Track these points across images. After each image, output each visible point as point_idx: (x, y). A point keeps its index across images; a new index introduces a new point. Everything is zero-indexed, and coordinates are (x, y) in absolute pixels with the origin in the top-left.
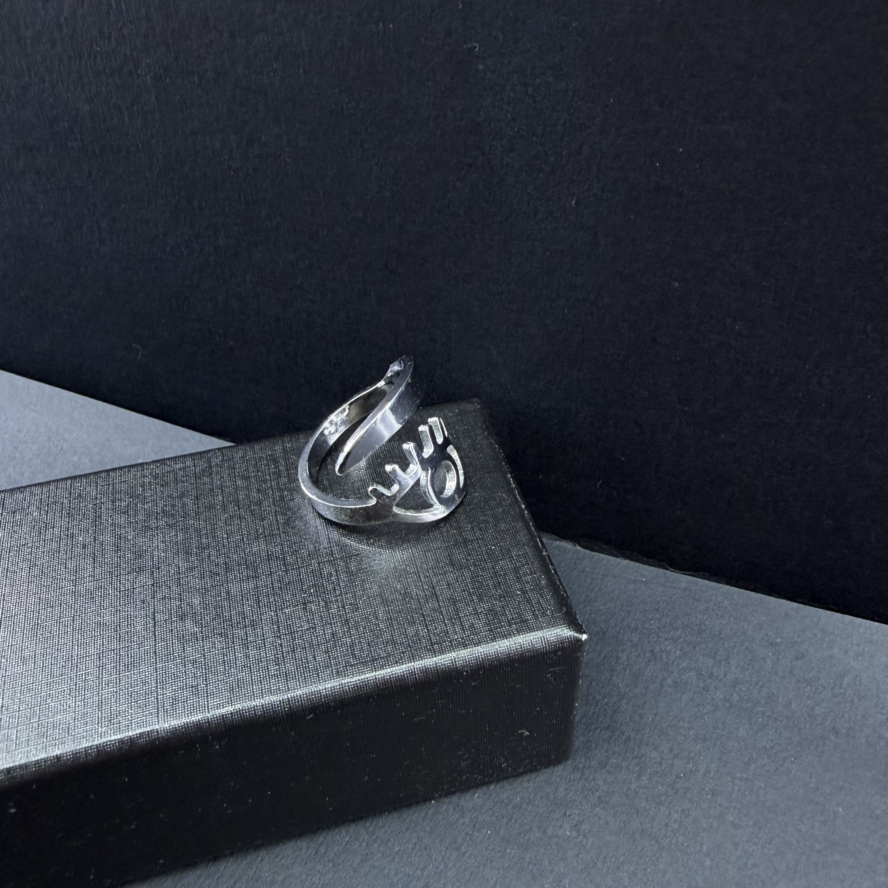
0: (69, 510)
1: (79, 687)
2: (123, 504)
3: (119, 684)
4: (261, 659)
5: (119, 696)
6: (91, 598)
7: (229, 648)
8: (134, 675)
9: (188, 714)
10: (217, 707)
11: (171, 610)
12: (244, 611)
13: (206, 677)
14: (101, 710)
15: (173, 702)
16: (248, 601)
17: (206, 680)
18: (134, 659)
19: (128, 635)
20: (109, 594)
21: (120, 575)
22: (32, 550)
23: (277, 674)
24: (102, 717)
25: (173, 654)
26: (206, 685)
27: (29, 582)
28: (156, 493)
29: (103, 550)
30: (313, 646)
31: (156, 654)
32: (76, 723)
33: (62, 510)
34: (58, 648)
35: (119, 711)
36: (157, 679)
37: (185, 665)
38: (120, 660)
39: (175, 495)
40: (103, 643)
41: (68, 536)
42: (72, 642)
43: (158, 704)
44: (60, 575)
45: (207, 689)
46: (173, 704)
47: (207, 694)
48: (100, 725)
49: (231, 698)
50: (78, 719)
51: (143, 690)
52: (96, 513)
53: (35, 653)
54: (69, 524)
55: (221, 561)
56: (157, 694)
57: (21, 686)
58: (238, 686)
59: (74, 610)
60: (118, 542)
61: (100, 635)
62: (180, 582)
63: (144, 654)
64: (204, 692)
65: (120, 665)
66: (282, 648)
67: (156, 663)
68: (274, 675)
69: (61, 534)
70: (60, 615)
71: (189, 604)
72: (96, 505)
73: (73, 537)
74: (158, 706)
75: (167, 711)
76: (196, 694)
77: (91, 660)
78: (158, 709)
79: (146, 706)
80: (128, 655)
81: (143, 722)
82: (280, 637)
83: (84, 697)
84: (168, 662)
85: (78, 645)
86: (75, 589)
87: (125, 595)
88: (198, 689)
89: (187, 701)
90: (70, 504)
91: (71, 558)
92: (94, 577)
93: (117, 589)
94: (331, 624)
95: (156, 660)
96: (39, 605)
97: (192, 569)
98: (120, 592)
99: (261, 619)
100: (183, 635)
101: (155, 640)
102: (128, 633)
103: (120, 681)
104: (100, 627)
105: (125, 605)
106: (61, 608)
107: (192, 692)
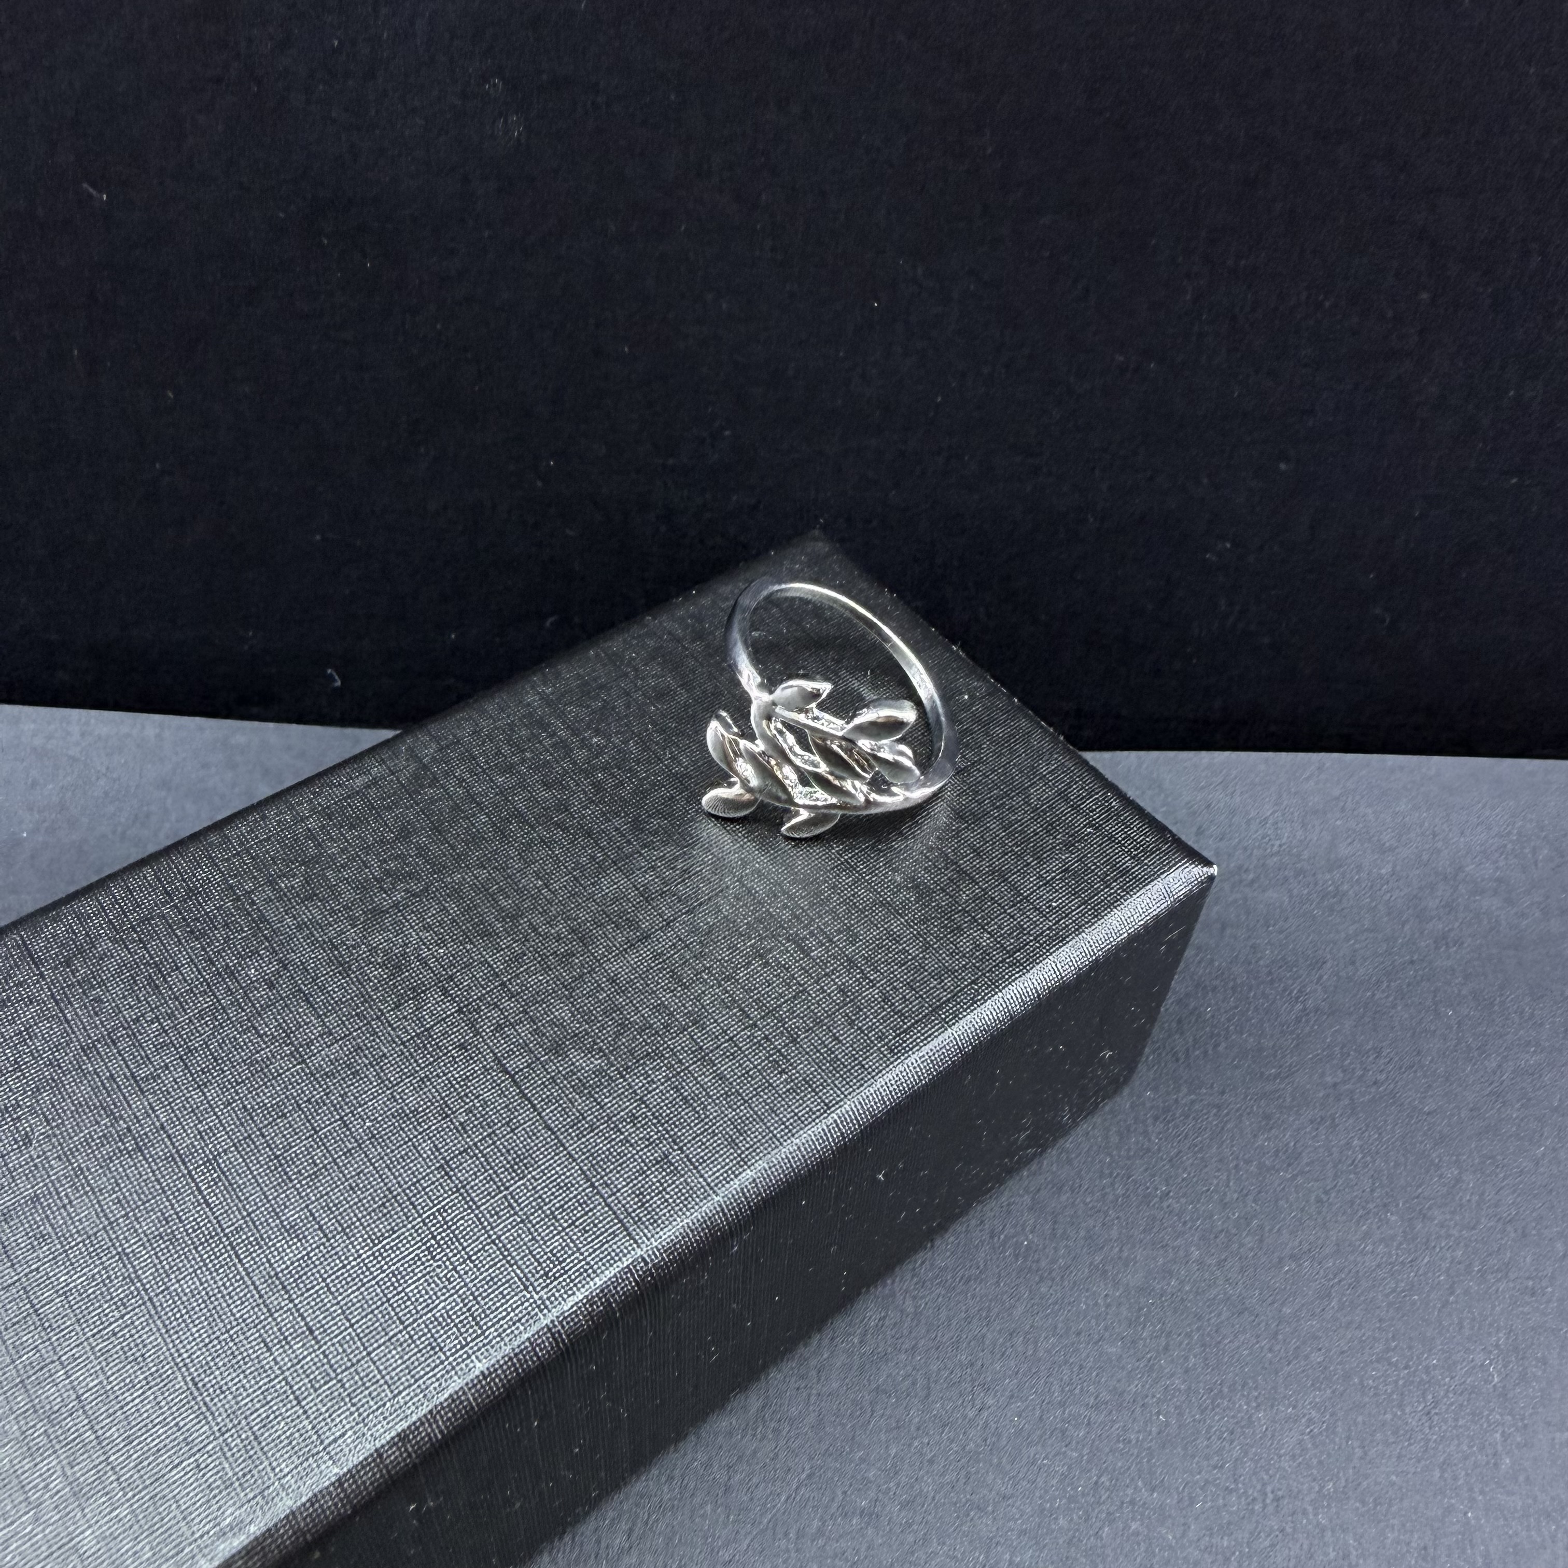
0: (188, 925)
1: (443, 1238)
2: (296, 882)
3: (519, 1205)
4: (747, 1072)
5: (533, 1226)
6: (352, 1073)
7: (679, 1073)
8: (536, 1180)
9: (681, 1210)
10: (725, 1179)
11: (527, 1045)
12: (662, 1002)
13: (671, 1137)
14: (516, 1263)
15: (640, 1200)
17: (674, 1141)
19: (474, 1115)
20: (384, 1055)
22: (160, 1024)
24: (525, 1276)
25: (584, 1118)
26: (680, 1149)
27: (199, 1087)
28: (349, 844)
29: (314, 980)
30: (822, 1021)
31: (550, 1129)
32: (482, 1303)
33: (173, 931)
34: (350, 1185)
37: (619, 1130)
38: (489, 1164)
40: (435, 1146)
41: (220, 974)
42: (372, 1164)
43: (614, 1213)
44: (258, 1052)
45: (687, 1156)
46: (643, 1204)
48: (531, 1288)
49: (739, 1155)
50: (480, 1295)
51: (570, 1200)
52: (249, 914)
53: (310, 1211)
54: (207, 953)
56: (602, 1196)
57: (324, 1280)
58: (738, 1131)
59: (334, 1106)
61: (420, 1133)
65: (495, 1172)
66: (772, 1043)
67: (563, 1145)
68: (788, 1090)
69: (203, 976)
70: (311, 1125)
72: (238, 899)
73: (232, 973)
74: (617, 1217)
75: (640, 1219)
76: (672, 1171)
77: (433, 1183)
78: (620, 1221)
79: (595, 1226)
80: (499, 1151)
81: (609, 1254)
82: (755, 1025)
83: (467, 1253)
84: (584, 1136)
85: (387, 1166)
87: (417, 1045)
88: (669, 1161)
89: (664, 1189)
90: (180, 913)
91: (260, 1015)
92: (331, 1034)
94: (826, 975)
95: (560, 1141)
96: (254, 1122)
99: (703, 1007)
100: (580, 1081)
103: (516, 1201)
104: (409, 1119)
105: (430, 1064)
106: (303, 1112)
107: (664, 1170)
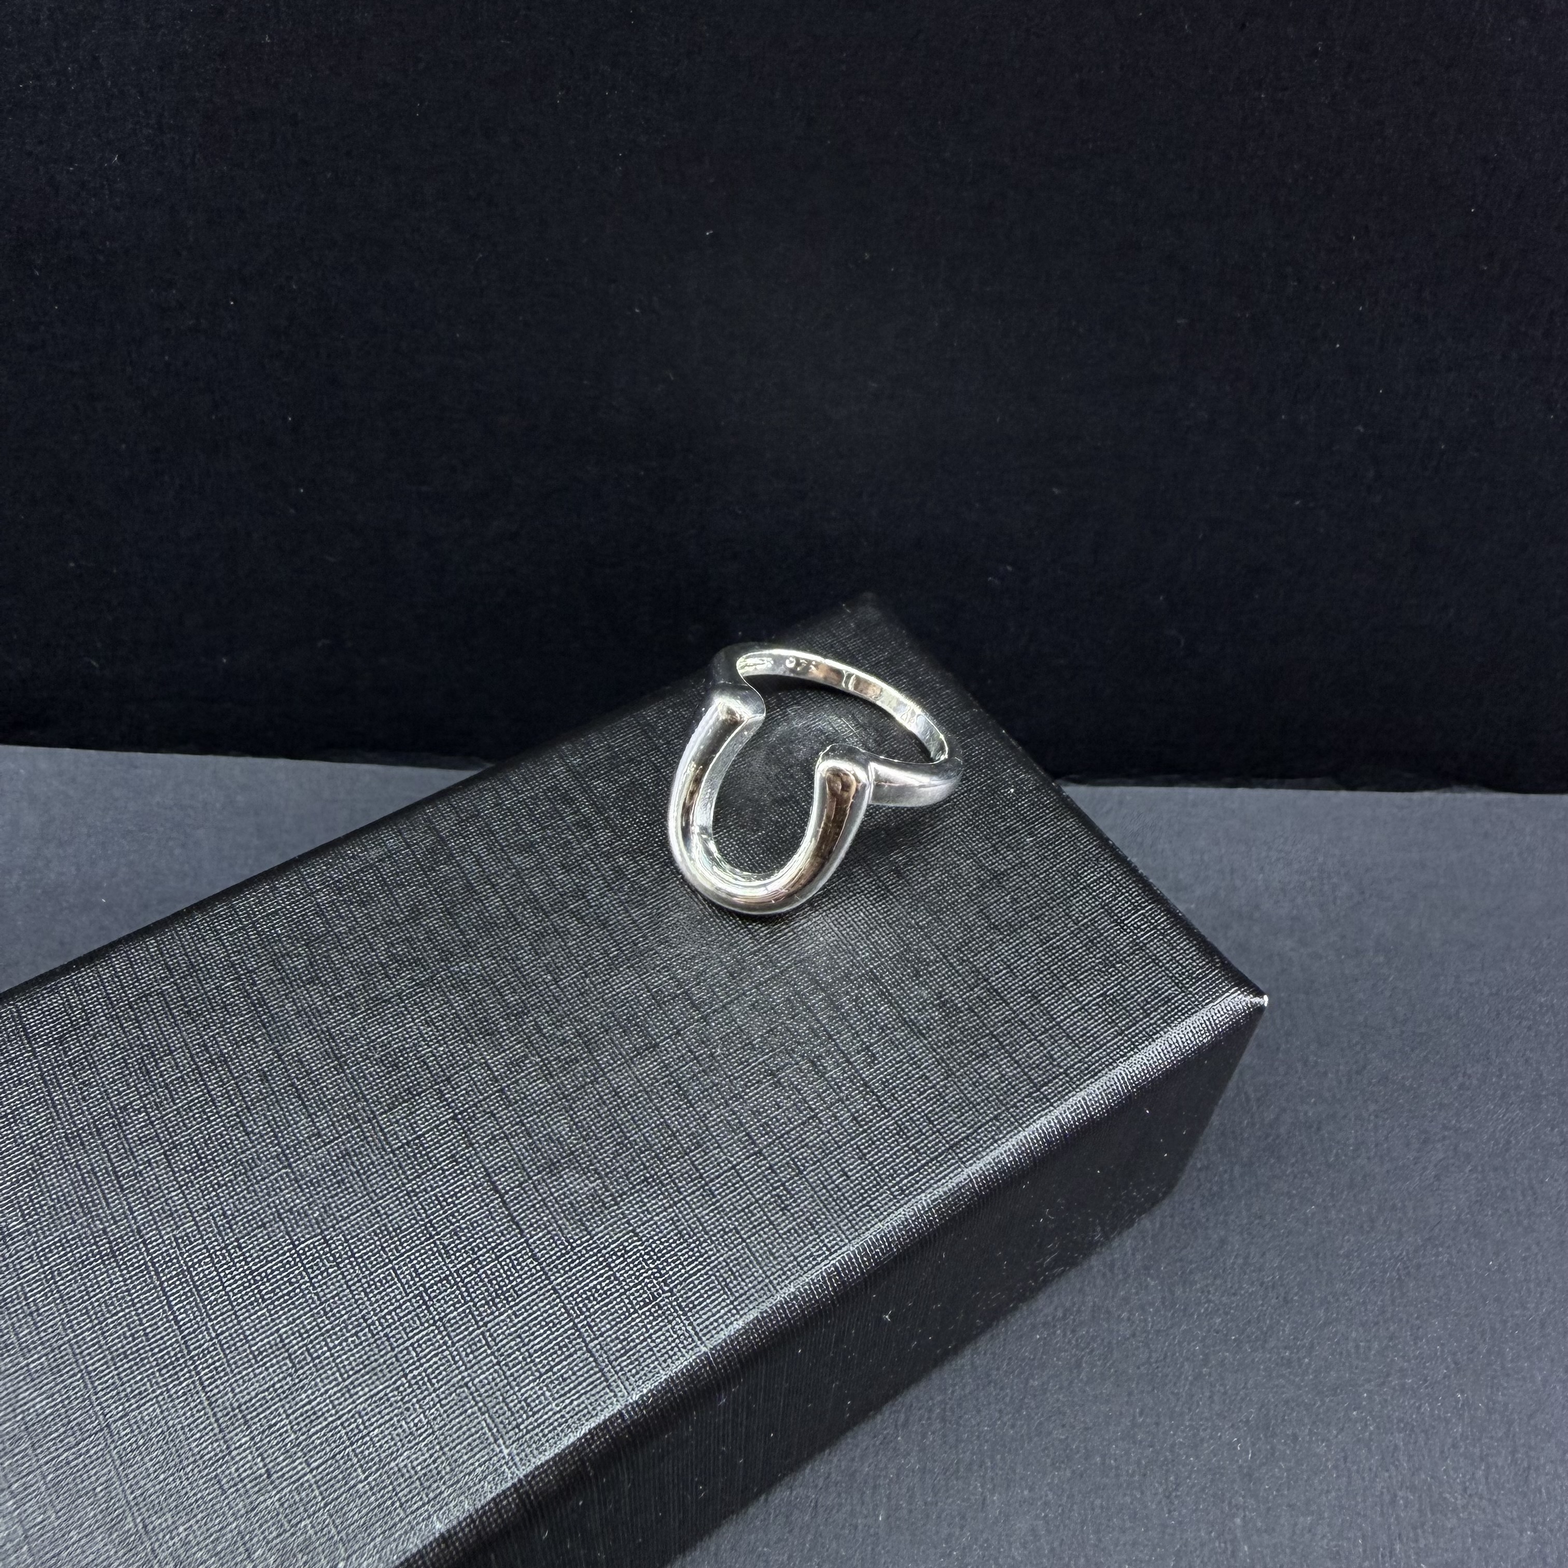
16: (663, 1099)
18: (498, 1283)
21: (375, 1117)
23: (793, 1228)
35: (525, 1400)
36: (567, 1311)
39: (399, 917)
47: (682, 1309)
55: (568, 1032)
60: (331, 1048)
62: (507, 1097)
63: (514, 1267)
64: (673, 1307)
71: (550, 1138)
86: (294, 1173)
93: (385, 1150)
97: (516, 1064)
98: (393, 1151)
101: (521, 1231)
102: (456, 1234)
